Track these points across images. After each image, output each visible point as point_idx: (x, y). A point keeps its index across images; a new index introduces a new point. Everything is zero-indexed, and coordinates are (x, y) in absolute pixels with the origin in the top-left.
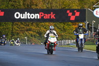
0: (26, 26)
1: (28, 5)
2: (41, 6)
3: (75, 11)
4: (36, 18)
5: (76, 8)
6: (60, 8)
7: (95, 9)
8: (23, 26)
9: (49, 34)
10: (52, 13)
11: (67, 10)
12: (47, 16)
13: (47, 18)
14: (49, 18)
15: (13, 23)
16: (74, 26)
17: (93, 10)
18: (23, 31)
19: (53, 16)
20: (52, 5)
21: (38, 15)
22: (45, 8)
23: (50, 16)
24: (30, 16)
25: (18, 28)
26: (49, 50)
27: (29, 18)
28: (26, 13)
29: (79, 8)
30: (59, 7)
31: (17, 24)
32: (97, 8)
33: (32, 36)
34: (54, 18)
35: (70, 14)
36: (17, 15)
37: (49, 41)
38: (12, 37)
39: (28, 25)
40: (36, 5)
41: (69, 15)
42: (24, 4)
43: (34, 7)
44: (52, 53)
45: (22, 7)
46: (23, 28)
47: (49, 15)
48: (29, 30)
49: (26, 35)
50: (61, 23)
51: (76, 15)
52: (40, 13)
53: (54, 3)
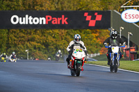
0: (27, 34)
1: (29, 6)
2: (48, 6)
3: (96, 14)
4: (41, 23)
5: (97, 9)
6: (75, 9)
7: (123, 10)
8: (22, 35)
9: (73, 46)
10: (63, 16)
11: (84, 12)
12: (56, 21)
13: (56, 23)
14: (59, 23)
15: (9, 30)
16: (94, 35)
17: (121, 12)
18: (23, 42)
19: (64, 21)
20: (64, 5)
21: (44, 19)
22: (53, 9)
23: (61, 21)
24: (32, 21)
25: (15, 37)
26: (75, 70)
27: (31, 23)
28: (27, 16)
29: (101, 9)
30: (73, 9)
31: (15, 32)
32: (126, 9)
33: (35, 48)
34: (66, 23)
35: (89, 18)
36: (15, 20)
37: (74, 57)
38: (7, 49)
39: (30, 34)
40: (41, 6)
41: (87, 19)
42: (23, 4)
43: (38, 8)
44: (78, 75)
45: (22, 8)
46: (23, 37)
47: (59, 19)
48: (32, 41)
49: (27, 48)
50: (76, 30)
51: (97, 19)
52: (47, 17)
53: (66, 2)
